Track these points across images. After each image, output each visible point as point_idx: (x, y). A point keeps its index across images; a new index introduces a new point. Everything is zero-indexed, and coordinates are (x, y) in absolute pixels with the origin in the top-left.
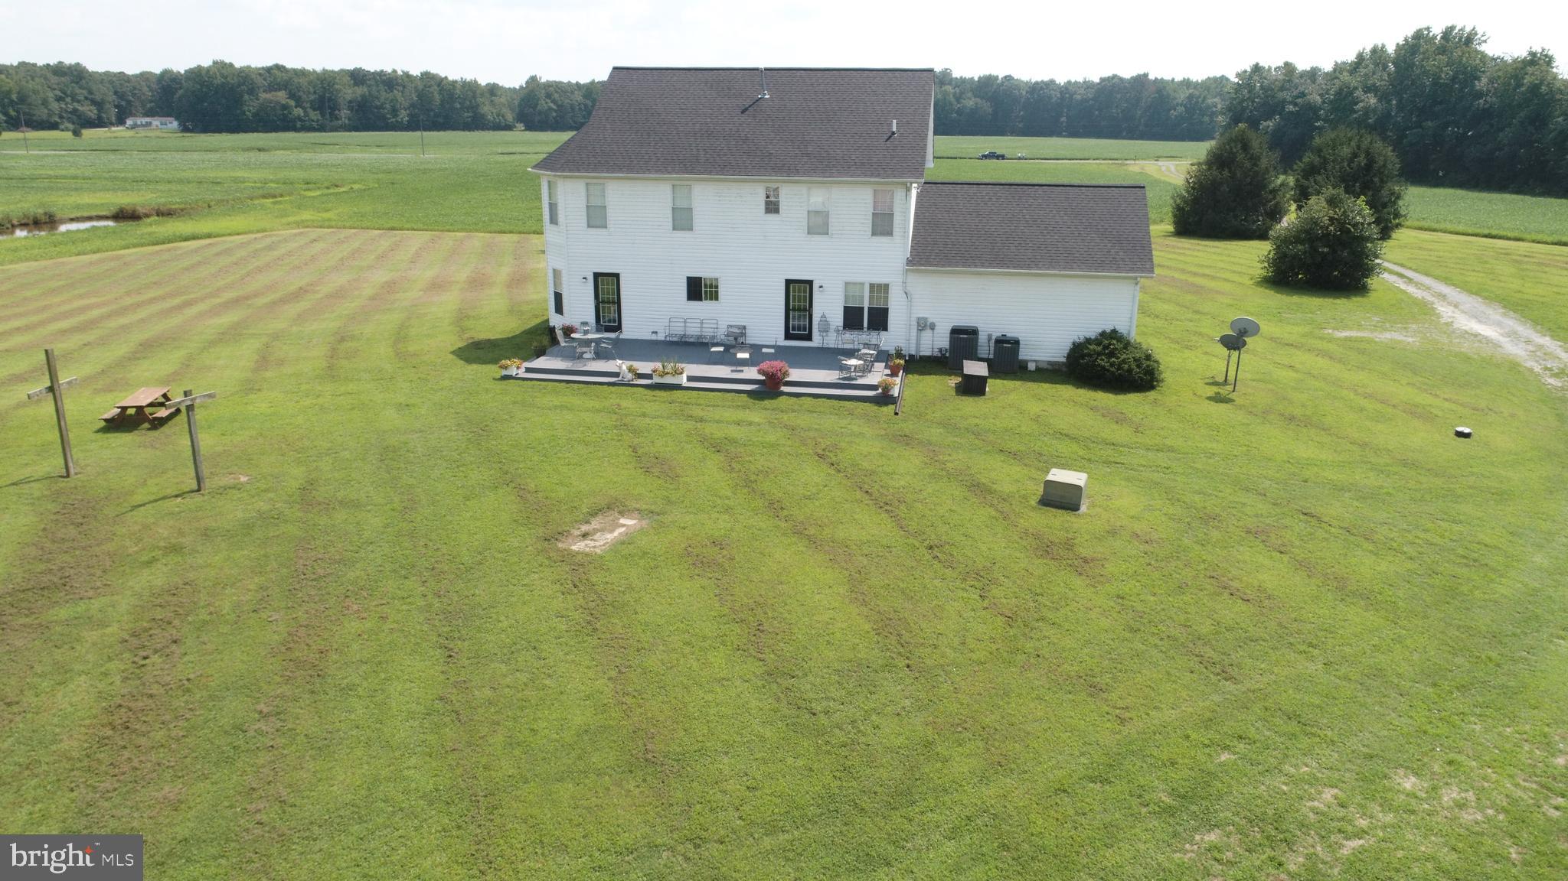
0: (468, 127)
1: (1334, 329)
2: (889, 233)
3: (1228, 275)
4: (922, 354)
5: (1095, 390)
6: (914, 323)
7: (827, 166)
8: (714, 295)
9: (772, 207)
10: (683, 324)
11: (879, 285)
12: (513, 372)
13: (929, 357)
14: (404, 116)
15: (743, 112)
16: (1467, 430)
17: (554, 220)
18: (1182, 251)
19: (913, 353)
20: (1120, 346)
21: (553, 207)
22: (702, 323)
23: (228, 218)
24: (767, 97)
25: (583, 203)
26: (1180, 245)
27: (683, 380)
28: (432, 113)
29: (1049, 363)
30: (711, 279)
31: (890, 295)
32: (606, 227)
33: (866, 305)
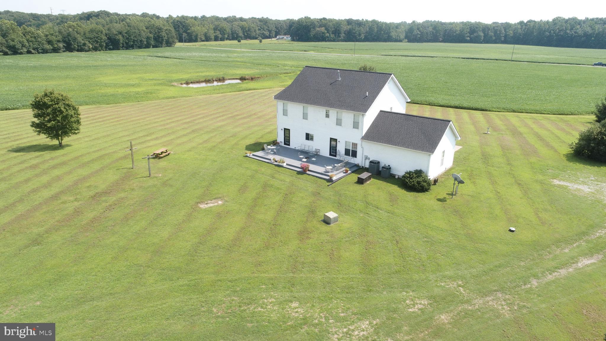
0: (385, 41)
2: (358, 128)
4: (366, 167)
6: (364, 157)
7: (342, 105)
8: (312, 139)
9: (327, 116)
10: (304, 146)
11: (355, 144)
12: (248, 155)
14: (363, 36)
15: (330, 84)
16: (513, 229)
19: (363, 166)
22: (309, 147)
24: (340, 80)
25: (283, 108)
27: (285, 165)
28: (373, 35)
30: (311, 134)
31: (357, 147)
32: (287, 116)
33: (351, 149)
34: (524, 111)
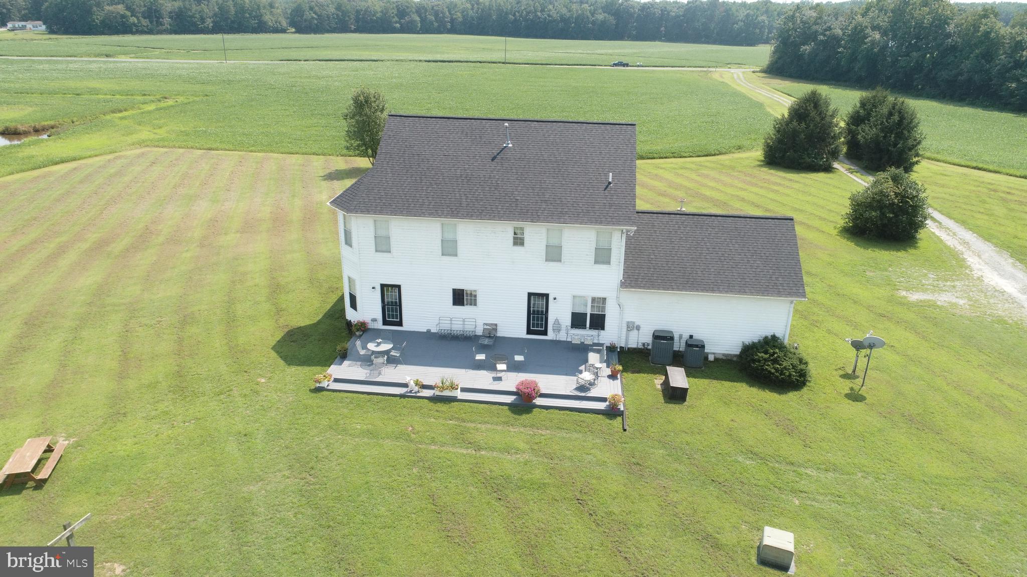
0: (255, 31)
1: (907, 290)
2: (608, 262)
3: (817, 223)
4: (629, 346)
5: (764, 389)
6: (625, 326)
7: (561, 213)
8: (473, 302)
9: (518, 241)
10: (449, 322)
11: (599, 299)
12: (325, 384)
13: (635, 349)
14: (209, 23)
15: (493, 160)
17: (348, 242)
18: (775, 188)
19: (623, 346)
20: (781, 354)
21: (348, 234)
22: (464, 321)
23: (87, 135)
24: (510, 145)
25: (372, 235)
26: (773, 179)
27: (459, 392)
28: (229, 21)
29: (724, 355)
30: (471, 291)
31: (607, 305)
32: (390, 252)
33: (589, 312)
34: (655, 155)
